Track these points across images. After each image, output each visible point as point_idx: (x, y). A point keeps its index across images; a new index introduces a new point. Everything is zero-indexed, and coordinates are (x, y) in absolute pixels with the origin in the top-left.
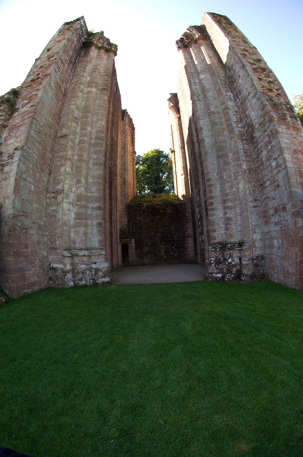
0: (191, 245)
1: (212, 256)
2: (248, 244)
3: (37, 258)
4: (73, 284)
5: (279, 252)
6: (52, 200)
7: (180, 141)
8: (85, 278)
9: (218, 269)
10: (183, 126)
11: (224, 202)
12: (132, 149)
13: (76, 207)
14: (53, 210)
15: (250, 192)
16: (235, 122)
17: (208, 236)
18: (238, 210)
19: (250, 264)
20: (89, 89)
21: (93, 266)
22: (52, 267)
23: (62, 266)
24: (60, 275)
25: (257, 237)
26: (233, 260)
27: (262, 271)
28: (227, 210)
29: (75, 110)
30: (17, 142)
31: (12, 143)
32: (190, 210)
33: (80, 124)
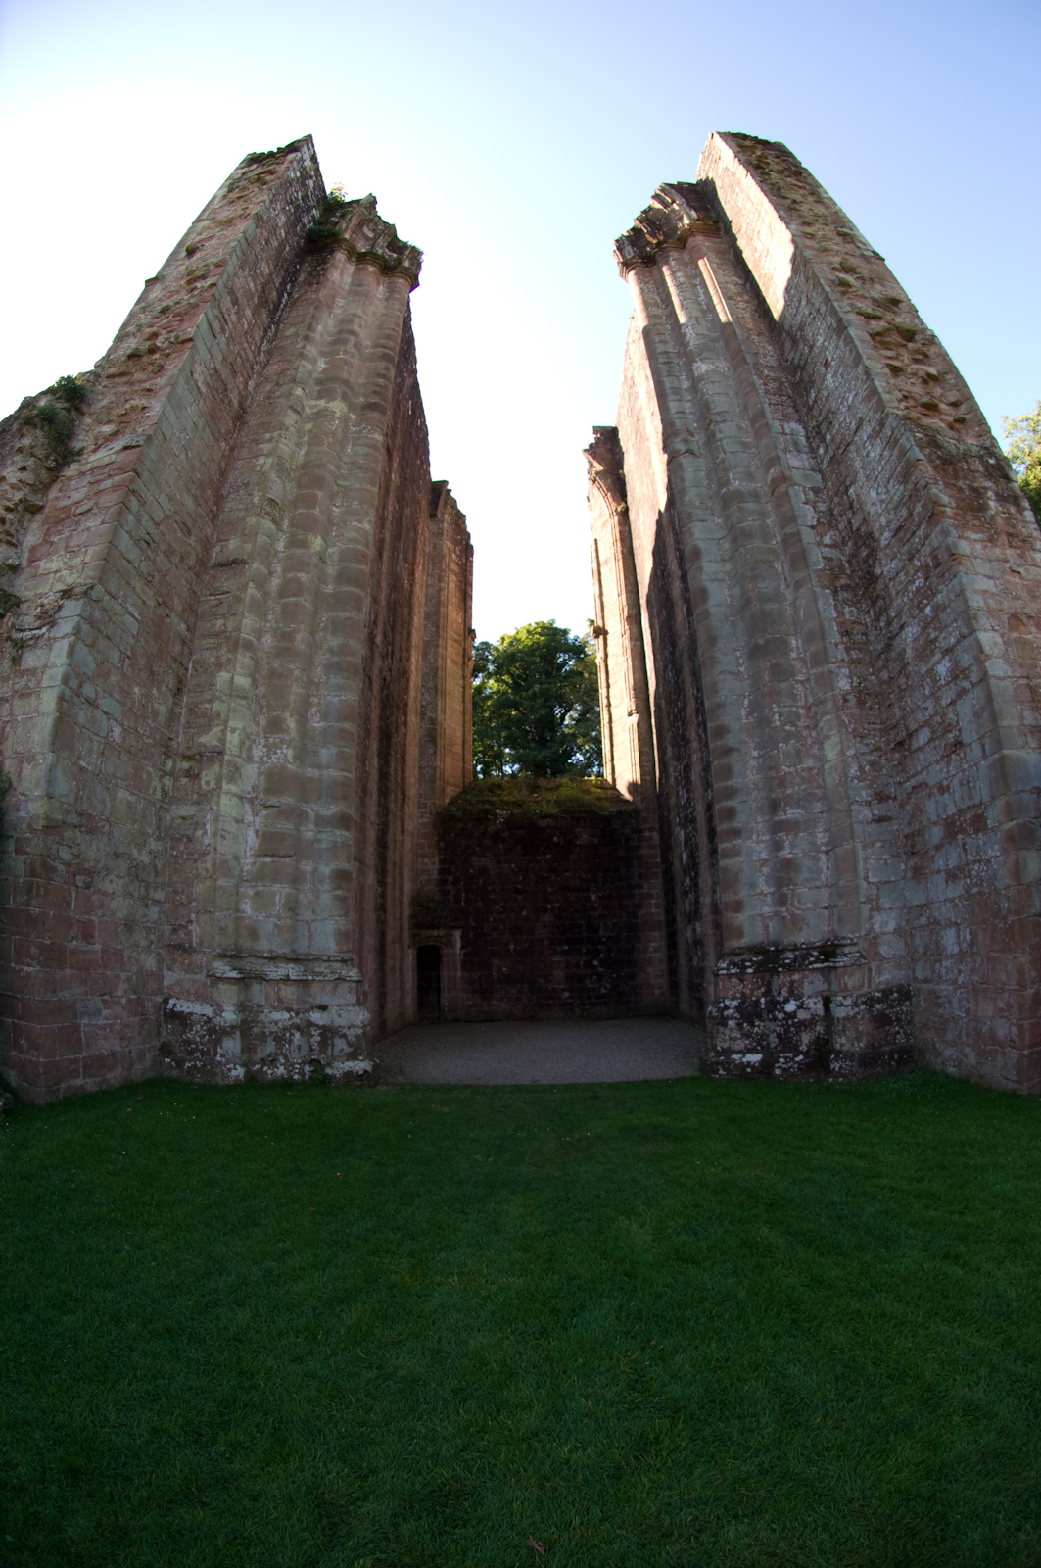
0: (658, 954)
1: (728, 993)
2: (855, 948)
3: (124, 976)
4: (242, 1075)
5: (960, 972)
6: (184, 781)
7: (624, 596)
8: (286, 1057)
9: (748, 1035)
10: (636, 543)
11: (774, 806)
12: (460, 621)
13: (265, 813)
14: (184, 818)
15: (861, 769)
16: (812, 527)
17: (717, 925)
18: (820, 835)
19: (859, 1017)
20: (322, 403)
21: (317, 1017)
22: (172, 1010)
23: (208, 1011)
24: (198, 1039)
25: (886, 923)
26: (800, 1007)
27: (901, 1039)
28: (782, 835)
29: (273, 476)
30: (71, 568)
31: (56, 572)
32: (656, 835)
33: (286, 524)
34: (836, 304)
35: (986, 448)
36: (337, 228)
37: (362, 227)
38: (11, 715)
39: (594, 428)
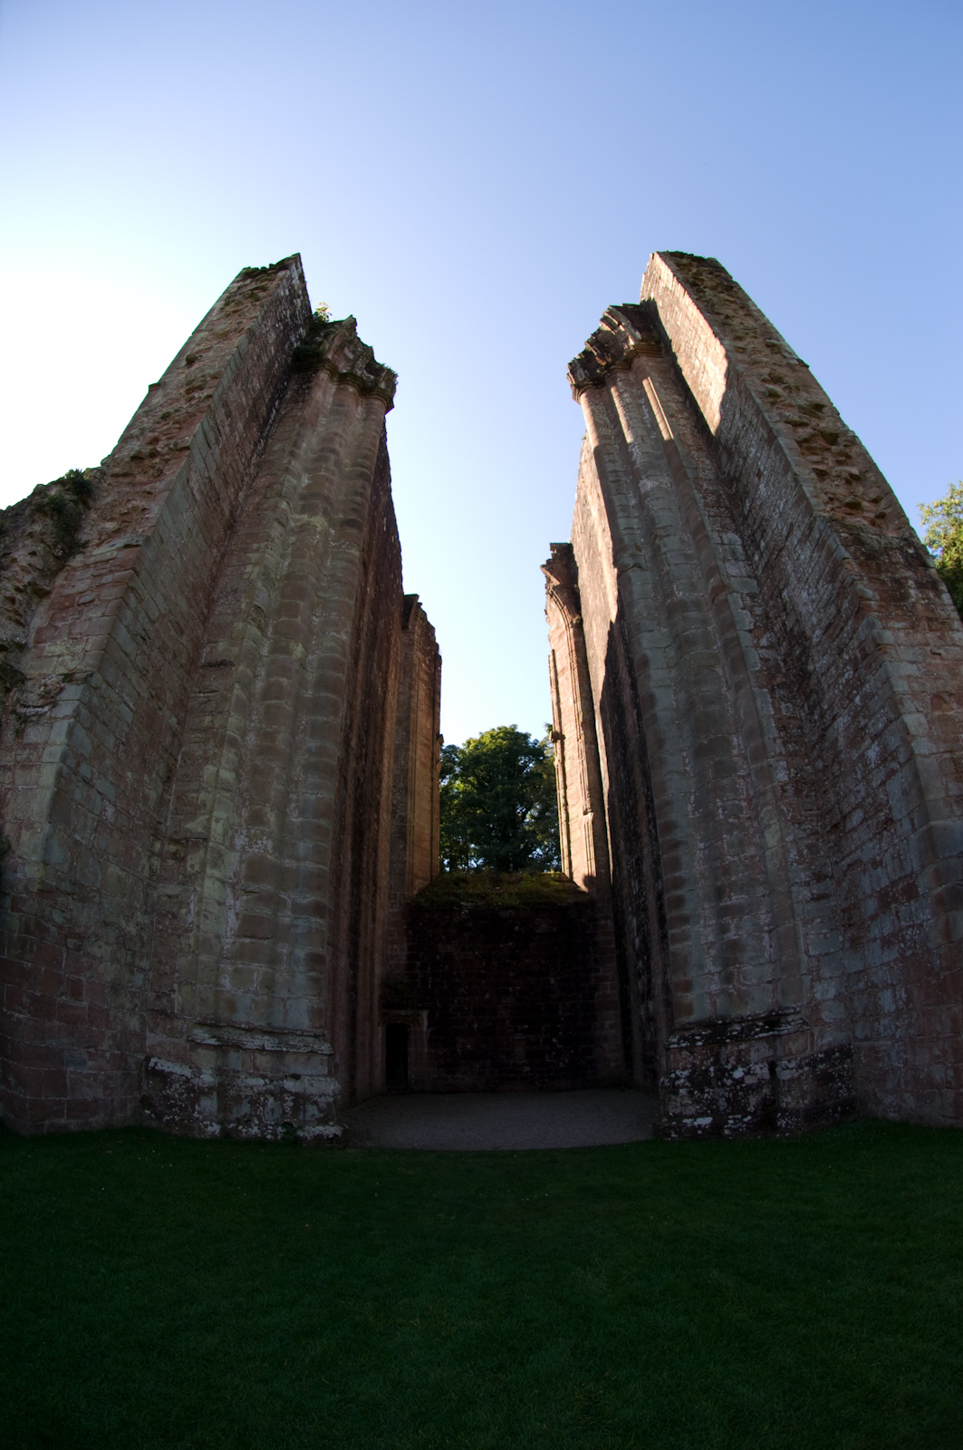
0: (614, 1031)
1: (680, 1066)
2: (798, 1016)
3: (109, 1033)
4: (218, 1131)
5: (897, 1028)
6: (171, 862)
7: (579, 703)
8: (260, 1118)
9: (698, 1101)
10: (590, 653)
11: (719, 893)
12: (429, 726)
13: (245, 898)
14: (170, 897)
15: (800, 853)
16: (750, 631)
17: (668, 1003)
18: (763, 917)
19: (803, 1078)
20: (305, 517)
21: (290, 1085)
22: (153, 1068)
23: (187, 1072)
24: (177, 1096)
25: (826, 991)
26: (747, 1073)
27: (843, 1093)
28: (727, 919)
29: (259, 584)
30: (73, 654)
31: (59, 656)
32: (610, 923)
33: (270, 630)
34: (766, 415)
35: (906, 540)
36: (321, 348)
37: (343, 349)
38: (13, 783)
39: (551, 544)
